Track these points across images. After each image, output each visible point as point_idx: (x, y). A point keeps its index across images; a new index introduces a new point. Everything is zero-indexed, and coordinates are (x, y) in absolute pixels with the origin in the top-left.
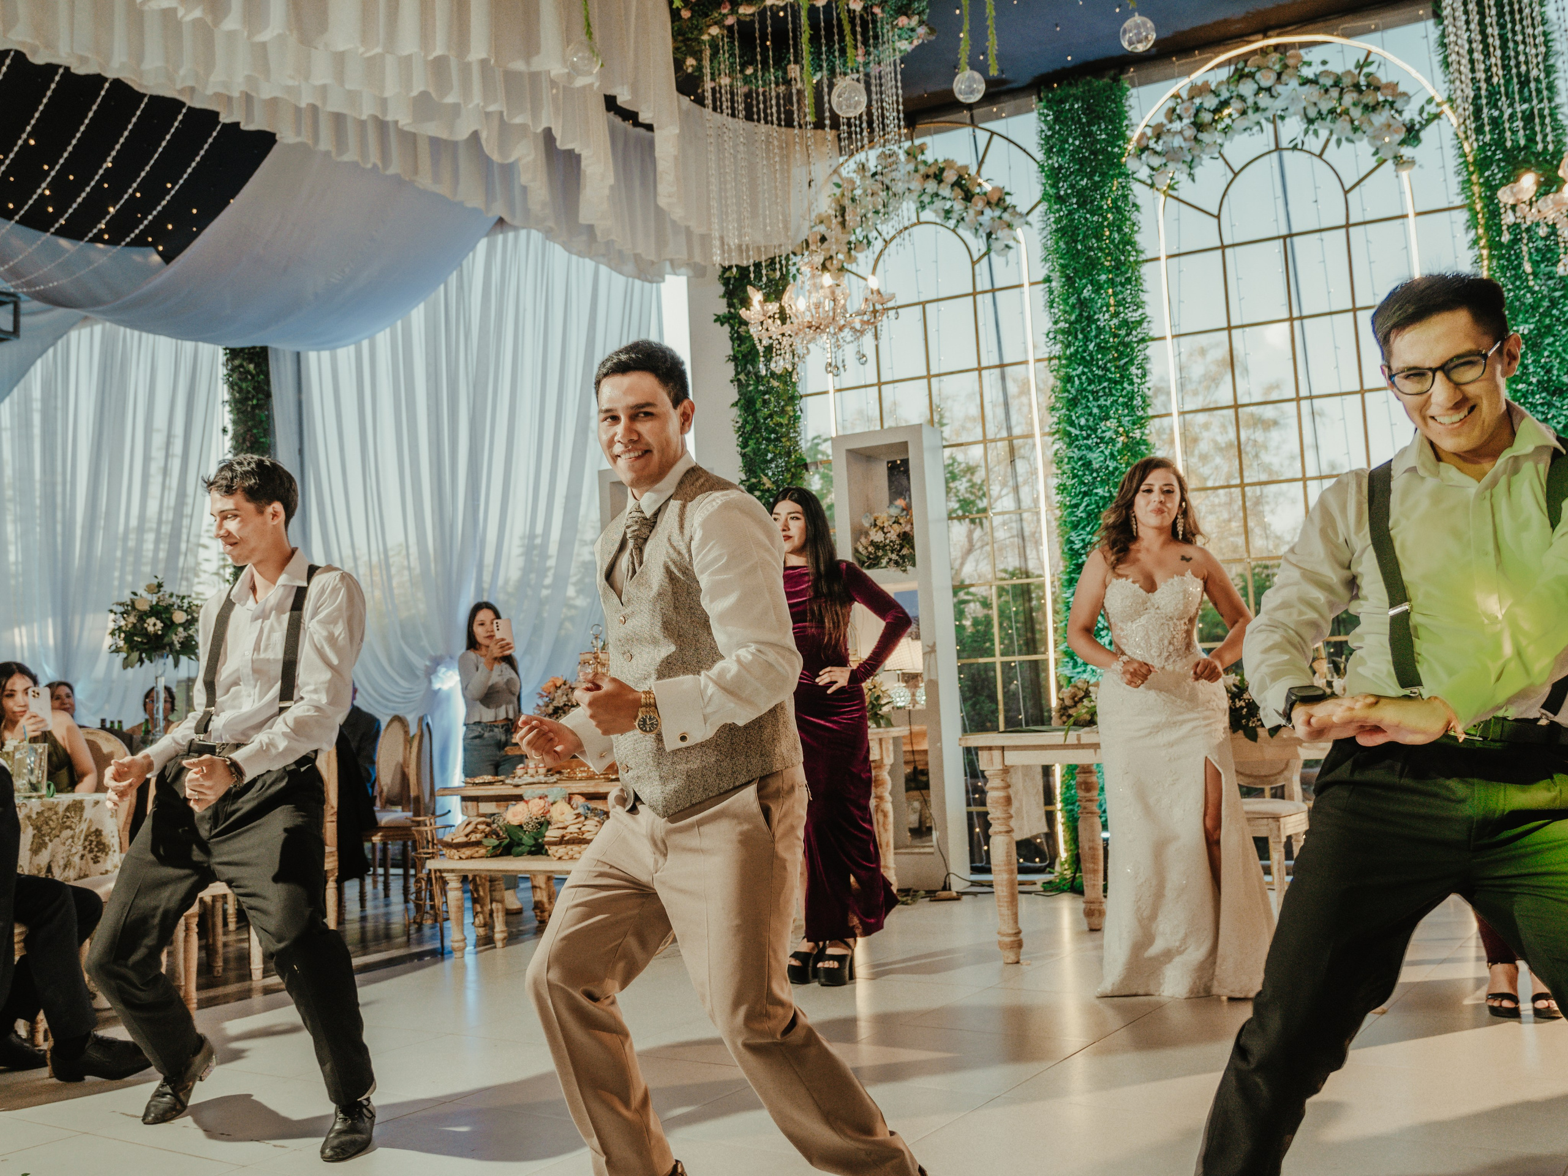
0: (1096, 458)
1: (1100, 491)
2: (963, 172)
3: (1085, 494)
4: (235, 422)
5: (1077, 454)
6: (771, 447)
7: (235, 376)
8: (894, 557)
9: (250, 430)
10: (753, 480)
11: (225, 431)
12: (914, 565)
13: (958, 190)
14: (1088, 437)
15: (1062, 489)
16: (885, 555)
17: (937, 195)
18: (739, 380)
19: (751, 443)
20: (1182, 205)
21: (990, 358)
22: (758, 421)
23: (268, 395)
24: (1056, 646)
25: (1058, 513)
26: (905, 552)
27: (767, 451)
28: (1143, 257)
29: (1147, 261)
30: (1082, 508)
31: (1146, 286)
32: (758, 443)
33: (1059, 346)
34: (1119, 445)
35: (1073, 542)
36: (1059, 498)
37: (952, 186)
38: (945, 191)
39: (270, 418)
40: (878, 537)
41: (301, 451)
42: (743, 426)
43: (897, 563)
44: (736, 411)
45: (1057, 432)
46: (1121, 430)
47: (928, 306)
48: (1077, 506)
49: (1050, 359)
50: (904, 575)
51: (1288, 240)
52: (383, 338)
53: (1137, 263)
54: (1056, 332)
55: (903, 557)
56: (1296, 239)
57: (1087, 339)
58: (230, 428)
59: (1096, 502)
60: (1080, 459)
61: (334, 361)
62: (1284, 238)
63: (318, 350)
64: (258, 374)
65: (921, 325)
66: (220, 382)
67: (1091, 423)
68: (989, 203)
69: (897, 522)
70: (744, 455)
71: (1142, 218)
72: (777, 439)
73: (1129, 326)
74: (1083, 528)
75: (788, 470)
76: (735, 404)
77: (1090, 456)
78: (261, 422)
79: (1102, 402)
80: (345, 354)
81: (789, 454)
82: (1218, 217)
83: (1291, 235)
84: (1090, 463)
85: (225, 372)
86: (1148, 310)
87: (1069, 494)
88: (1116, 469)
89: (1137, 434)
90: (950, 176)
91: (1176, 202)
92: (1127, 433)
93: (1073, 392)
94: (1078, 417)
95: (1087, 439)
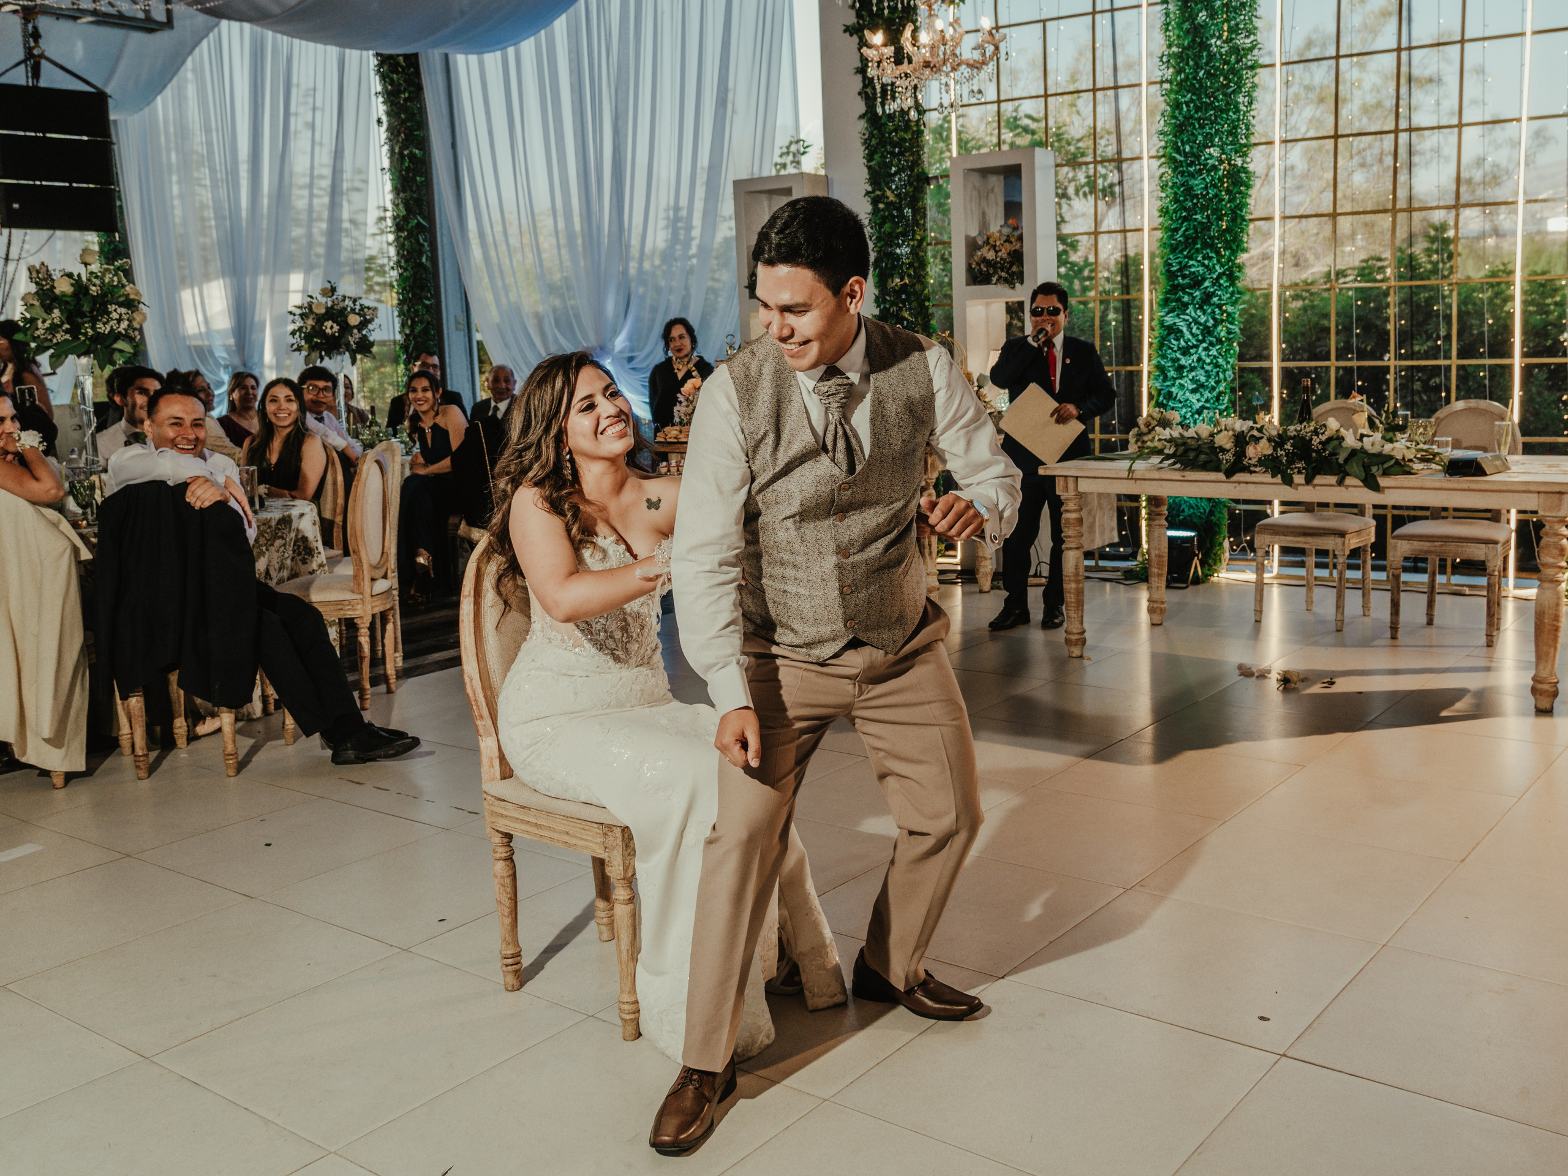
0: (1197, 184)
1: (1198, 217)
3: (1185, 219)
4: (388, 114)
5: (1180, 179)
6: (895, 161)
7: (386, 68)
8: (1003, 274)
9: (403, 122)
10: (878, 193)
11: (379, 121)
12: (1022, 283)
14: (1192, 164)
15: (1164, 212)
16: (995, 272)
18: (866, 93)
19: (876, 157)
21: (1104, 78)
22: (883, 136)
23: (419, 88)
24: (1150, 360)
25: (1159, 234)
26: (1014, 269)
27: (891, 164)
30: (1180, 232)
32: (883, 157)
33: (1171, 70)
34: (1221, 173)
35: (1171, 265)
36: (1161, 219)
39: (422, 110)
40: (990, 255)
41: (454, 146)
42: (870, 139)
43: (1006, 281)
44: (862, 124)
45: (1164, 156)
46: (1224, 156)
47: (1048, 24)
48: (1176, 230)
49: (1162, 82)
50: (1012, 291)
52: (528, 46)
54: (1169, 55)
55: (1012, 275)
57: (1198, 67)
58: (384, 119)
59: (1195, 228)
60: (1183, 185)
61: (481, 65)
63: (466, 54)
64: (408, 67)
65: (1041, 42)
66: (372, 73)
67: (1195, 150)
69: (1008, 241)
70: (869, 168)
72: (901, 153)
73: (1239, 53)
74: (1181, 252)
75: (911, 184)
76: (861, 117)
77: (1192, 182)
78: (414, 115)
79: (1207, 129)
80: (492, 59)
81: (912, 170)
84: (1192, 188)
85: (376, 63)
86: (1258, 36)
87: (1172, 219)
88: (1216, 196)
89: (1239, 162)
92: (1229, 160)
93: (1180, 118)
94: (1183, 143)
95: (1190, 165)
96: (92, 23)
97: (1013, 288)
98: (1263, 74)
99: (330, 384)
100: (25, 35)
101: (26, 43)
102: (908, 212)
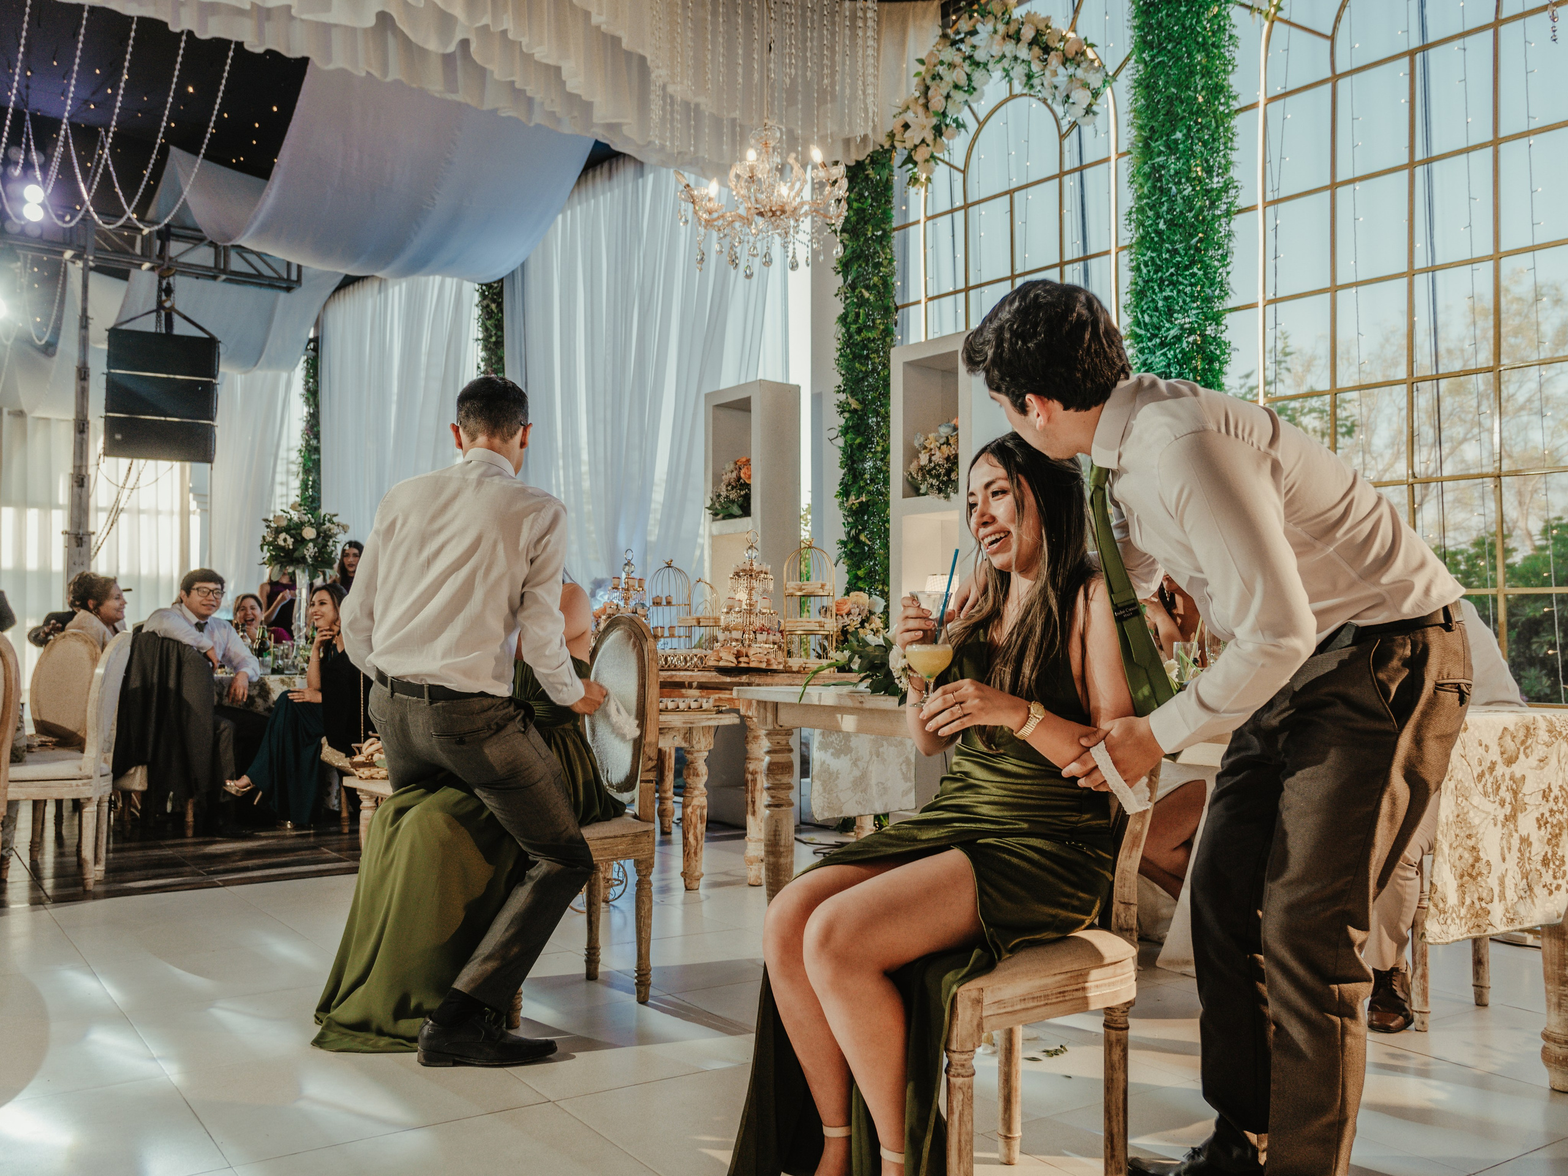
0: (1158, 362)
2: (1042, 26)
8: (935, 482)
10: (844, 401)
13: (1036, 50)
14: (1152, 337)
17: (1016, 58)
19: (843, 361)
20: (1293, 30)
21: (1073, 249)
22: (851, 337)
28: (1235, 105)
29: (1241, 110)
31: (1237, 142)
34: (1185, 345)
37: (1030, 44)
38: (1023, 53)
40: (924, 459)
42: (843, 344)
43: (942, 490)
47: (1016, 194)
49: (1131, 246)
50: (943, 501)
51: (1419, 57)
53: (1228, 115)
54: (1135, 212)
55: (946, 484)
56: (1432, 53)
57: (1158, 216)
60: (1145, 365)
62: (1411, 53)
65: (1007, 217)
67: (1155, 320)
68: (1065, 61)
69: (946, 443)
71: (1239, 55)
73: (1213, 197)
75: (877, 390)
77: (1154, 360)
79: (1167, 293)
82: (1332, 38)
83: (1425, 48)
86: (1234, 173)
89: (1209, 331)
90: (1028, 33)
91: (1286, 27)
92: (1199, 330)
93: (1141, 283)
94: (1143, 312)
95: (1150, 340)
96: (225, 280)
97: (947, 497)
98: (1238, 223)
99: (219, 586)
100: (160, 289)
101: (159, 296)
102: (872, 421)
